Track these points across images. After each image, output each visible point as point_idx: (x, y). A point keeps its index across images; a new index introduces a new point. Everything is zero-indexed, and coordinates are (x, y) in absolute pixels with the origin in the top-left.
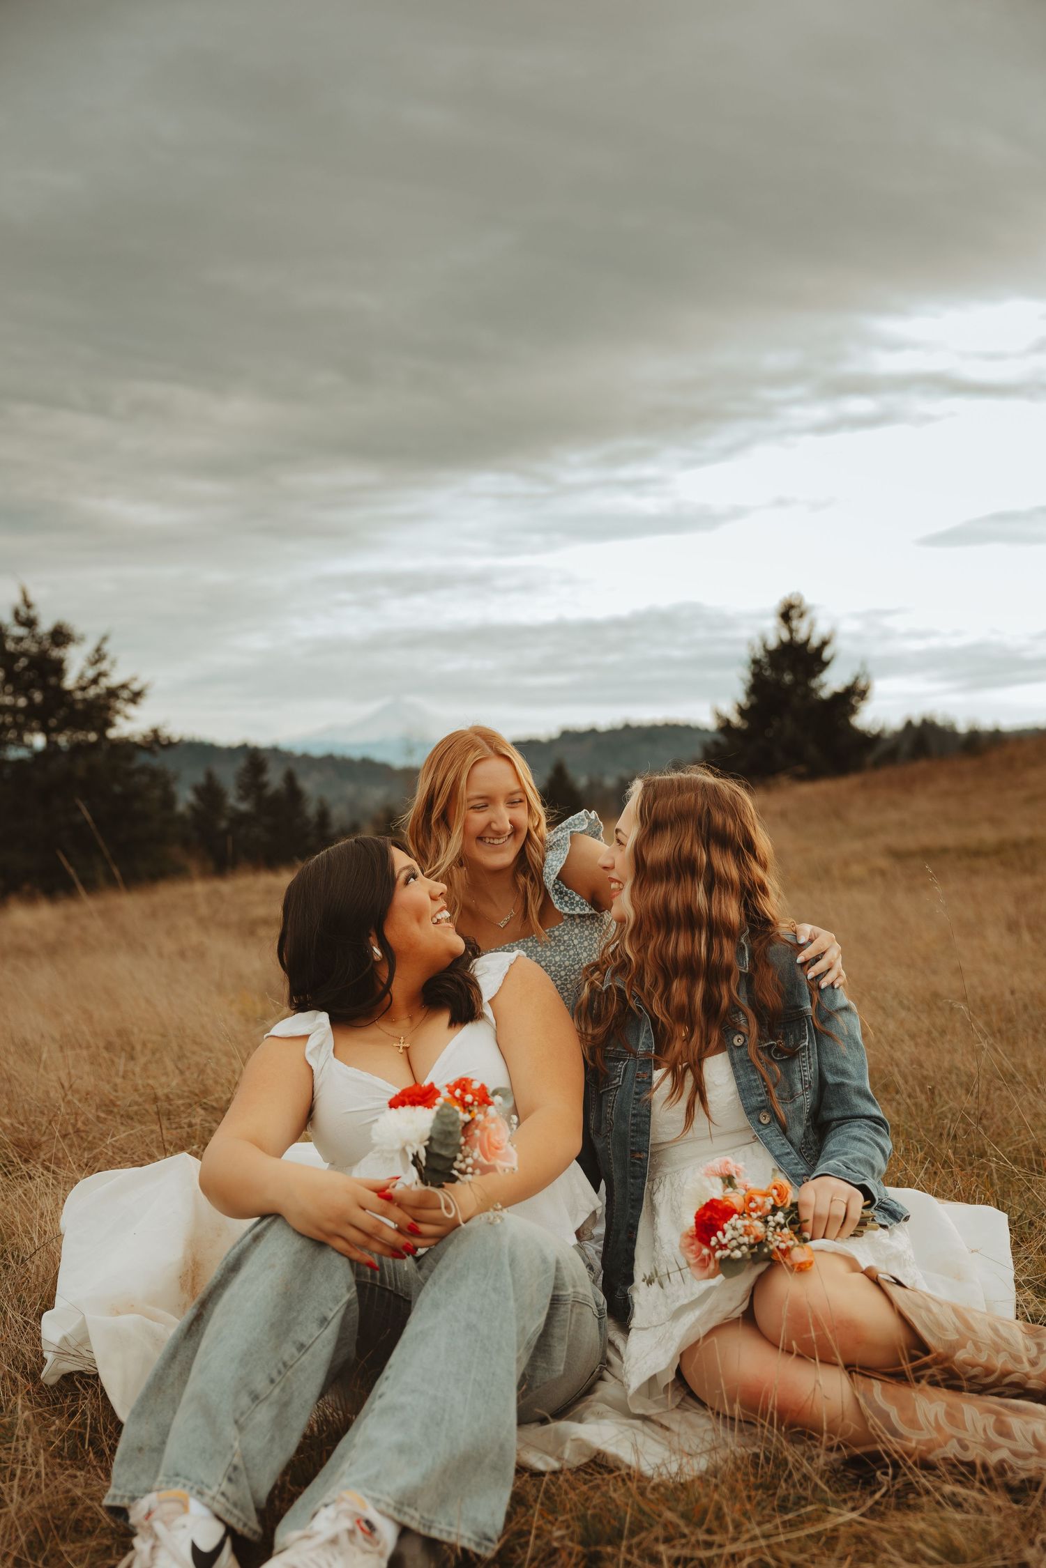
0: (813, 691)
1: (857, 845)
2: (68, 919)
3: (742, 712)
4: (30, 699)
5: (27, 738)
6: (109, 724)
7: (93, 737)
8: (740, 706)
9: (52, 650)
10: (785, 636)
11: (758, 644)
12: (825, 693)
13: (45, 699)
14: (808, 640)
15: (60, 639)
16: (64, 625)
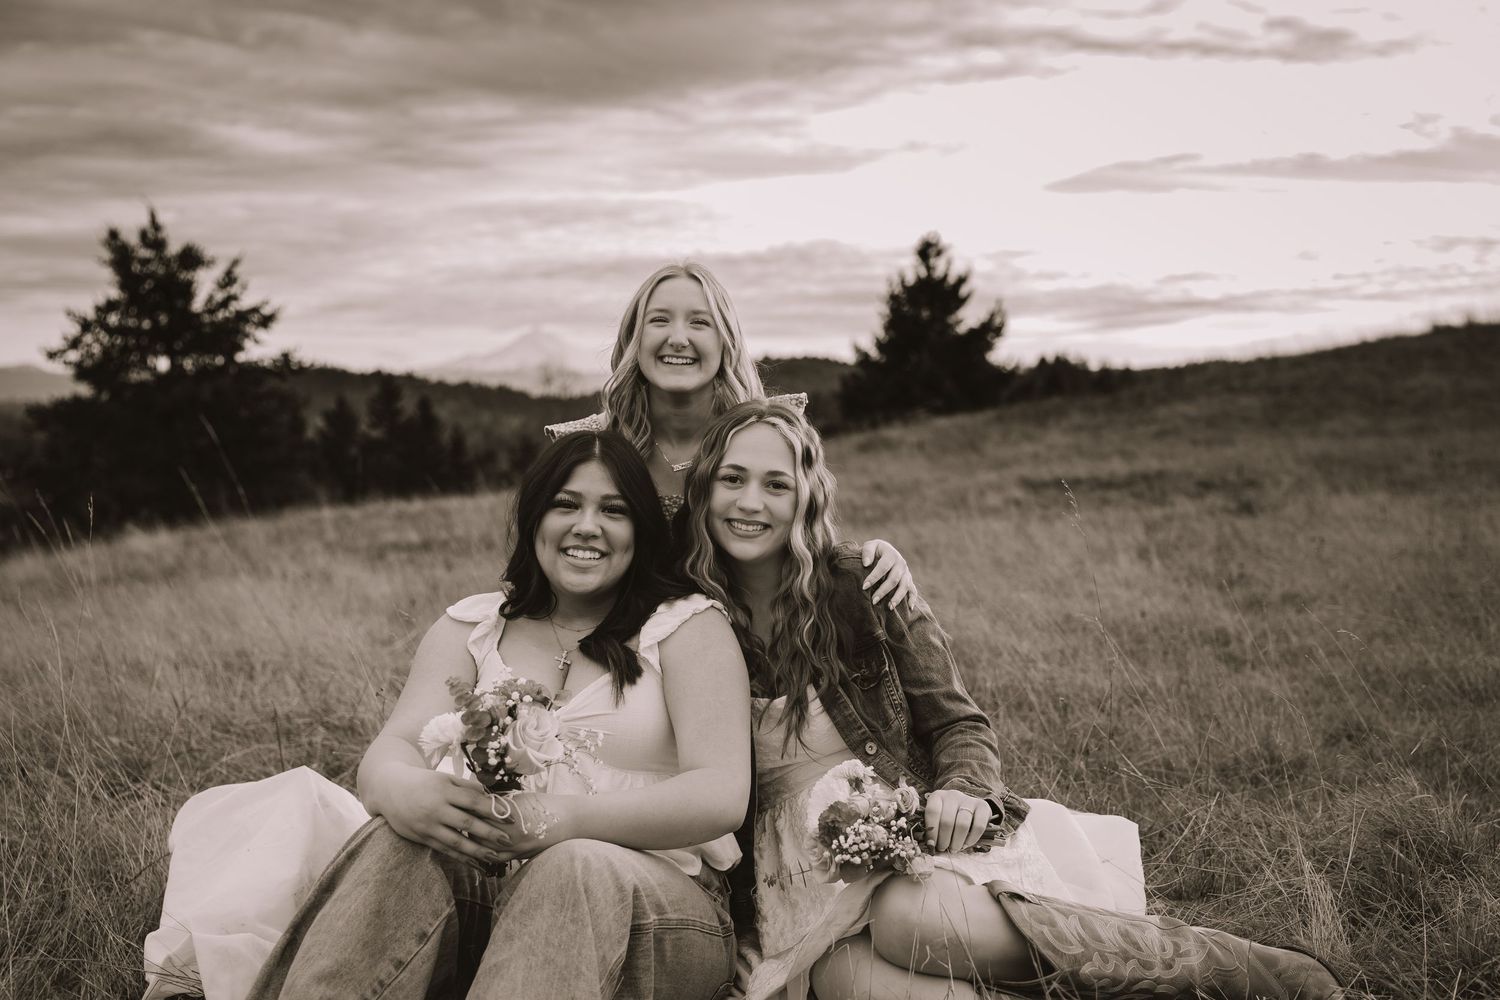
0: (951, 327)
1: (992, 477)
2: (188, 544)
3: (880, 345)
4: (155, 322)
5: (151, 361)
6: (240, 348)
7: (220, 360)
8: (878, 339)
9: (181, 272)
10: (923, 273)
11: (896, 280)
12: (962, 329)
13: (171, 321)
14: (945, 277)
15: (189, 261)
16: (194, 247)
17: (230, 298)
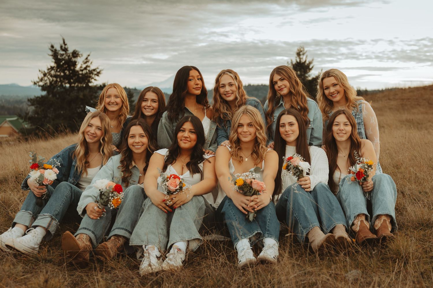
0: (306, 77)
5: (64, 85)
6: (90, 82)
7: (84, 85)
9: (73, 58)
10: (298, 60)
11: (290, 62)
12: (310, 78)
13: (69, 73)
14: (305, 62)
15: (75, 55)
16: (76, 51)
17: (87, 66)
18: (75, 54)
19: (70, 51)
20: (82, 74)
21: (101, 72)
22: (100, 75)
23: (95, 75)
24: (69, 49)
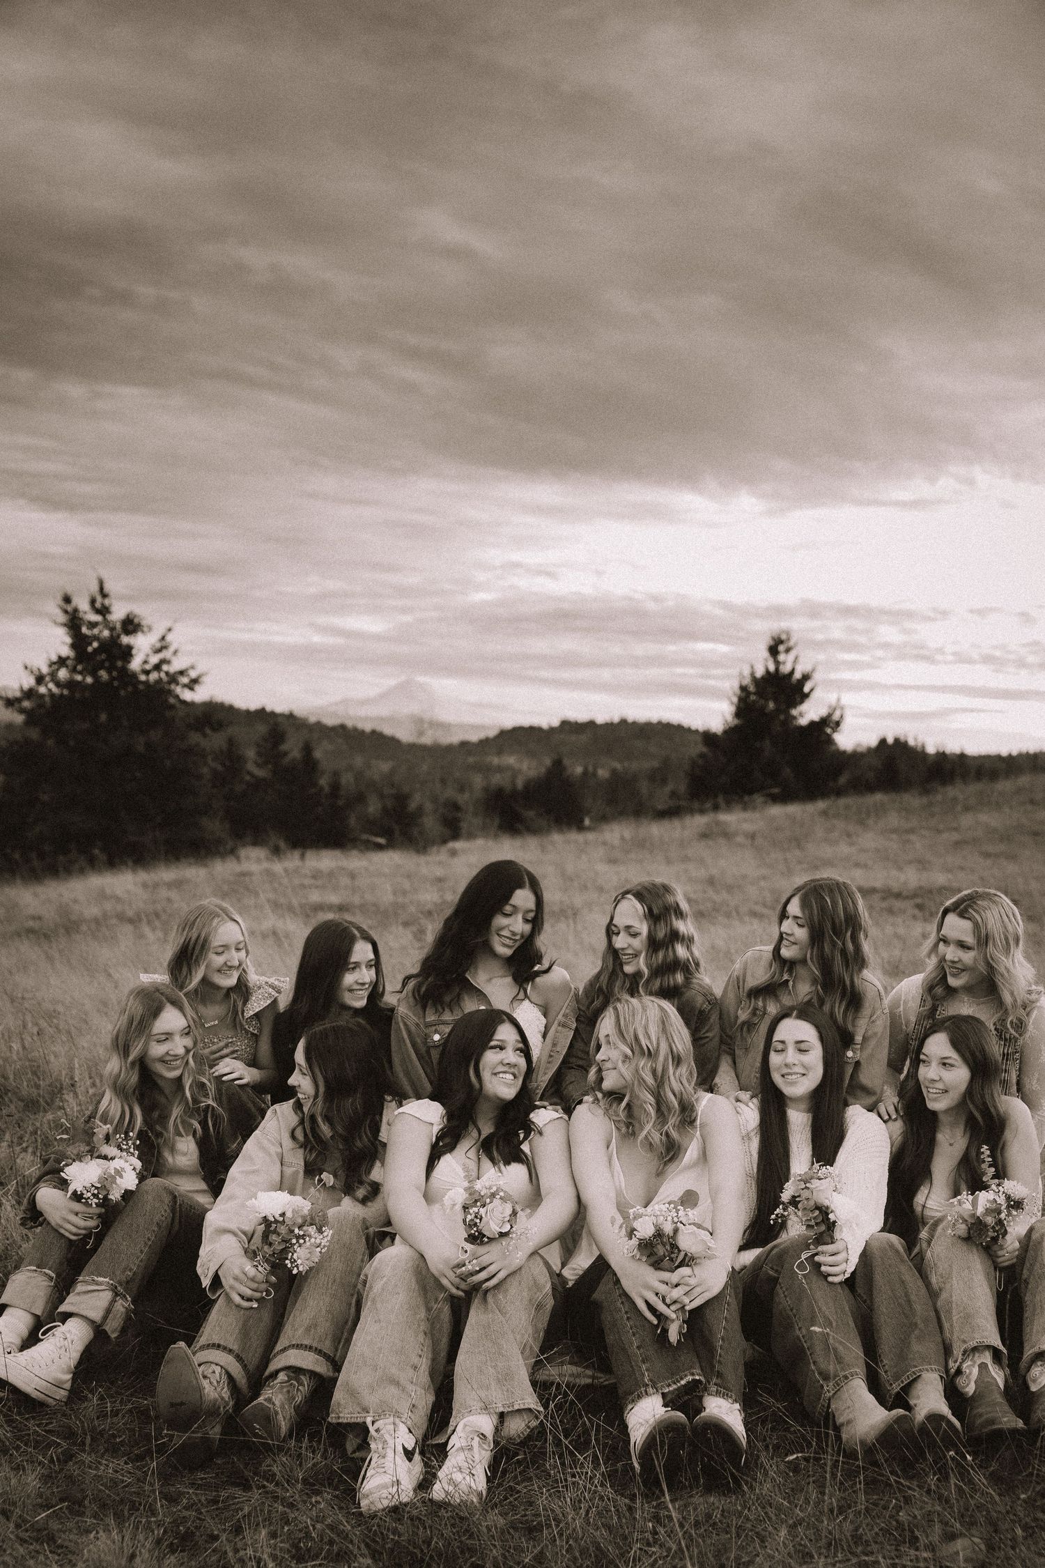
0: (792, 718)
4: (97, 678)
9: (123, 637)
10: (772, 667)
12: (804, 722)
13: (112, 679)
14: (792, 673)
15: (130, 628)
16: (135, 616)
17: (163, 661)
18: (131, 625)
19: (118, 613)
20: (146, 683)
21: (200, 680)
22: (197, 687)
23: (185, 686)
24: (113, 609)
